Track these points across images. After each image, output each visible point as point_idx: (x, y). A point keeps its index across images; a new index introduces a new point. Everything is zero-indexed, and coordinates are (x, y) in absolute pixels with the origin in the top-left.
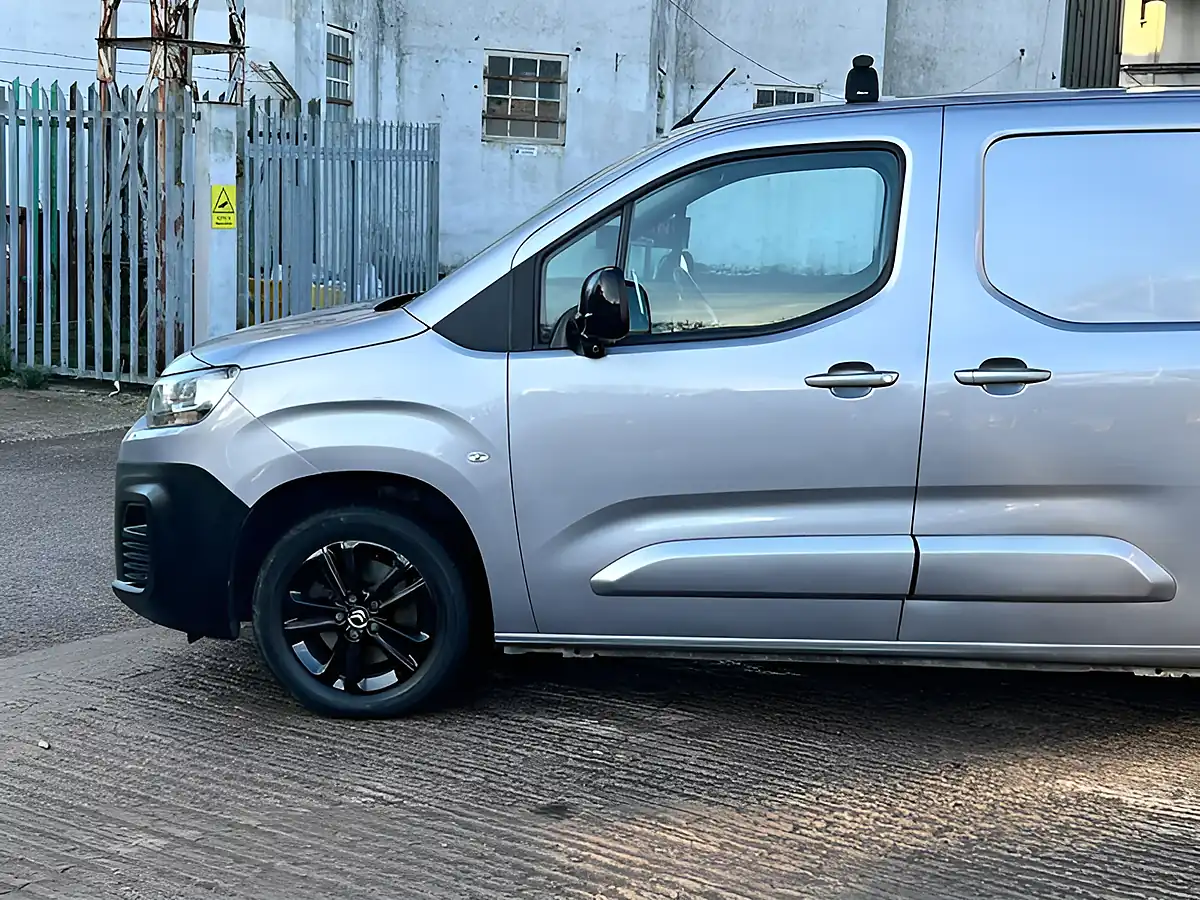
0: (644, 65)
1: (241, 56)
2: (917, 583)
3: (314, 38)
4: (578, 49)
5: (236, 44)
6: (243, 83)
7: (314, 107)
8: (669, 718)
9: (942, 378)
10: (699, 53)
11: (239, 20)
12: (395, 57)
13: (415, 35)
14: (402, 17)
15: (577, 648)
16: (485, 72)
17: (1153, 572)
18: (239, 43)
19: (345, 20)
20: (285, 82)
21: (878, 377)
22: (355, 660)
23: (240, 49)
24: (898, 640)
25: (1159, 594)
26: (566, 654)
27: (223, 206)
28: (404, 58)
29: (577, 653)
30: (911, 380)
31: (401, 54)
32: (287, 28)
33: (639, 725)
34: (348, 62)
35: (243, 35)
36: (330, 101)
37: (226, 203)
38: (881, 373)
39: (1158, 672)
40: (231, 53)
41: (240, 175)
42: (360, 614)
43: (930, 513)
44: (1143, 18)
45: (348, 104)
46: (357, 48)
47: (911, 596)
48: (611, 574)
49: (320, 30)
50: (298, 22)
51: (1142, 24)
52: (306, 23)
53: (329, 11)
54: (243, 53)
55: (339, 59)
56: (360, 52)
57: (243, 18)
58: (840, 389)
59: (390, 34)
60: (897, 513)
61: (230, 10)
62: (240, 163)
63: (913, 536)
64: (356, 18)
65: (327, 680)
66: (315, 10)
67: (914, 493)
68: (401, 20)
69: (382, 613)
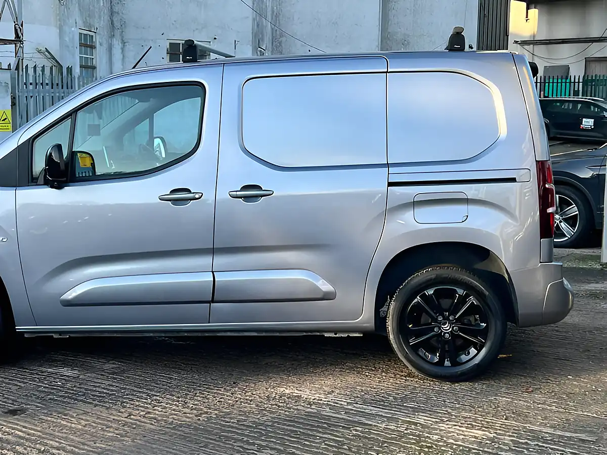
0: (249, 46)
1: (21, 45)
2: (215, 295)
3: (71, 36)
4: (215, 39)
5: (18, 39)
6: (22, 59)
7: (70, 70)
8: (109, 366)
9: (223, 194)
10: (284, 39)
11: (19, 28)
12: (120, 44)
13: (130, 33)
14: (124, 24)
15: (60, 333)
16: (167, 50)
17: (325, 286)
18: (20, 38)
19: (90, 26)
20: (54, 58)
21: (192, 195)
23: (20, 41)
24: (209, 323)
25: (327, 297)
26: (55, 336)
27: (4, 120)
28: (126, 44)
29: (60, 335)
30: (208, 197)
31: (124, 43)
32: (55, 31)
33: (91, 369)
34: (92, 47)
35: (22, 34)
36: (81, 67)
37: (6, 119)
38: (194, 193)
39: (336, 334)
40: (15, 44)
41: (13, 104)
43: (221, 261)
44: (527, 17)
45: (94, 68)
46: (97, 40)
47: (213, 301)
48: (71, 295)
49: (74, 32)
50: (61, 28)
51: (527, 20)
52: (66, 29)
53: (80, 23)
54: (22, 44)
55: (87, 44)
56: (99, 42)
57: (22, 26)
58: (176, 201)
59: (117, 33)
60: (205, 261)
61: (15, 22)
62: (13, 99)
63: (213, 272)
64: (97, 25)
66: (71, 21)
67: (213, 251)
68: (123, 26)
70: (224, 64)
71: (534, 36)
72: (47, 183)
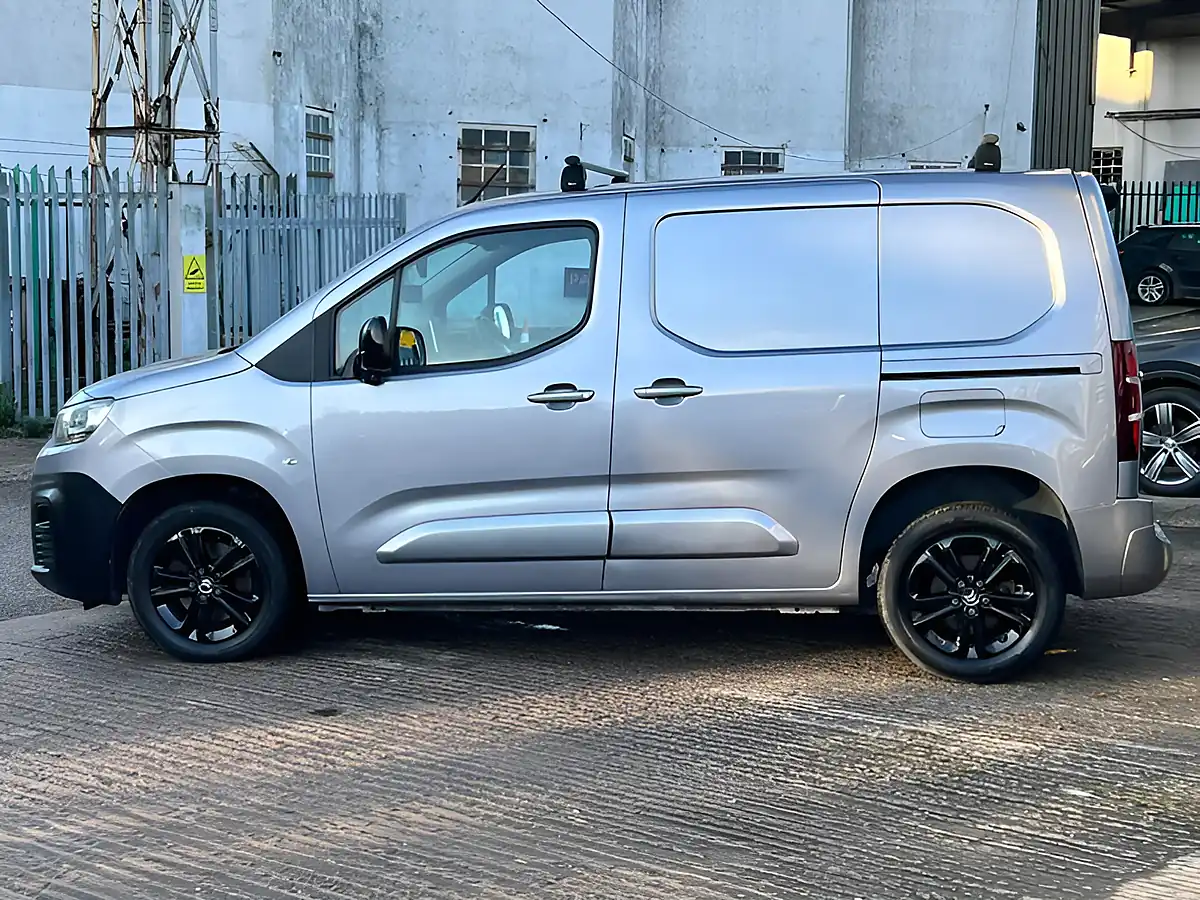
0: (606, 134)
1: (216, 140)
2: (612, 548)
3: (292, 119)
4: (545, 120)
5: (211, 130)
6: (217, 165)
7: (292, 182)
8: (445, 657)
9: (626, 395)
10: (668, 119)
11: (213, 109)
12: (374, 131)
13: (393, 112)
14: (380, 96)
15: (373, 604)
16: (459, 143)
17: (782, 535)
18: (214, 129)
19: (323, 101)
20: (264, 160)
21: (580, 394)
22: (204, 617)
23: (214, 133)
24: (602, 590)
25: (786, 550)
26: (366, 610)
27: (192, 273)
28: (385, 131)
29: (373, 609)
30: (603, 397)
31: (380, 129)
32: (265, 112)
33: (421, 661)
34: (329, 139)
35: (218, 121)
36: (309, 174)
37: (196, 271)
38: (580, 391)
39: (797, 610)
40: (207, 138)
41: (209, 245)
42: (206, 582)
43: (621, 494)
44: (1132, 67)
45: (330, 176)
46: (337, 126)
47: (609, 556)
48: (391, 547)
49: (298, 113)
50: (276, 106)
51: (1131, 72)
52: (285, 108)
53: (308, 98)
54: (217, 138)
55: (319, 135)
56: (340, 130)
57: (217, 106)
58: (552, 403)
59: (370, 112)
60: (597, 495)
61: (205, 100)
62: (209, 235)
63: (609, 512)
64: (335, 99)
65: (184, 633)
66: (293, 94)
67: (609, 480)
68: (380, 98)
69: (223, 581)
70: (626, 193)
71: (1146, 103)
72: (359, 376)
